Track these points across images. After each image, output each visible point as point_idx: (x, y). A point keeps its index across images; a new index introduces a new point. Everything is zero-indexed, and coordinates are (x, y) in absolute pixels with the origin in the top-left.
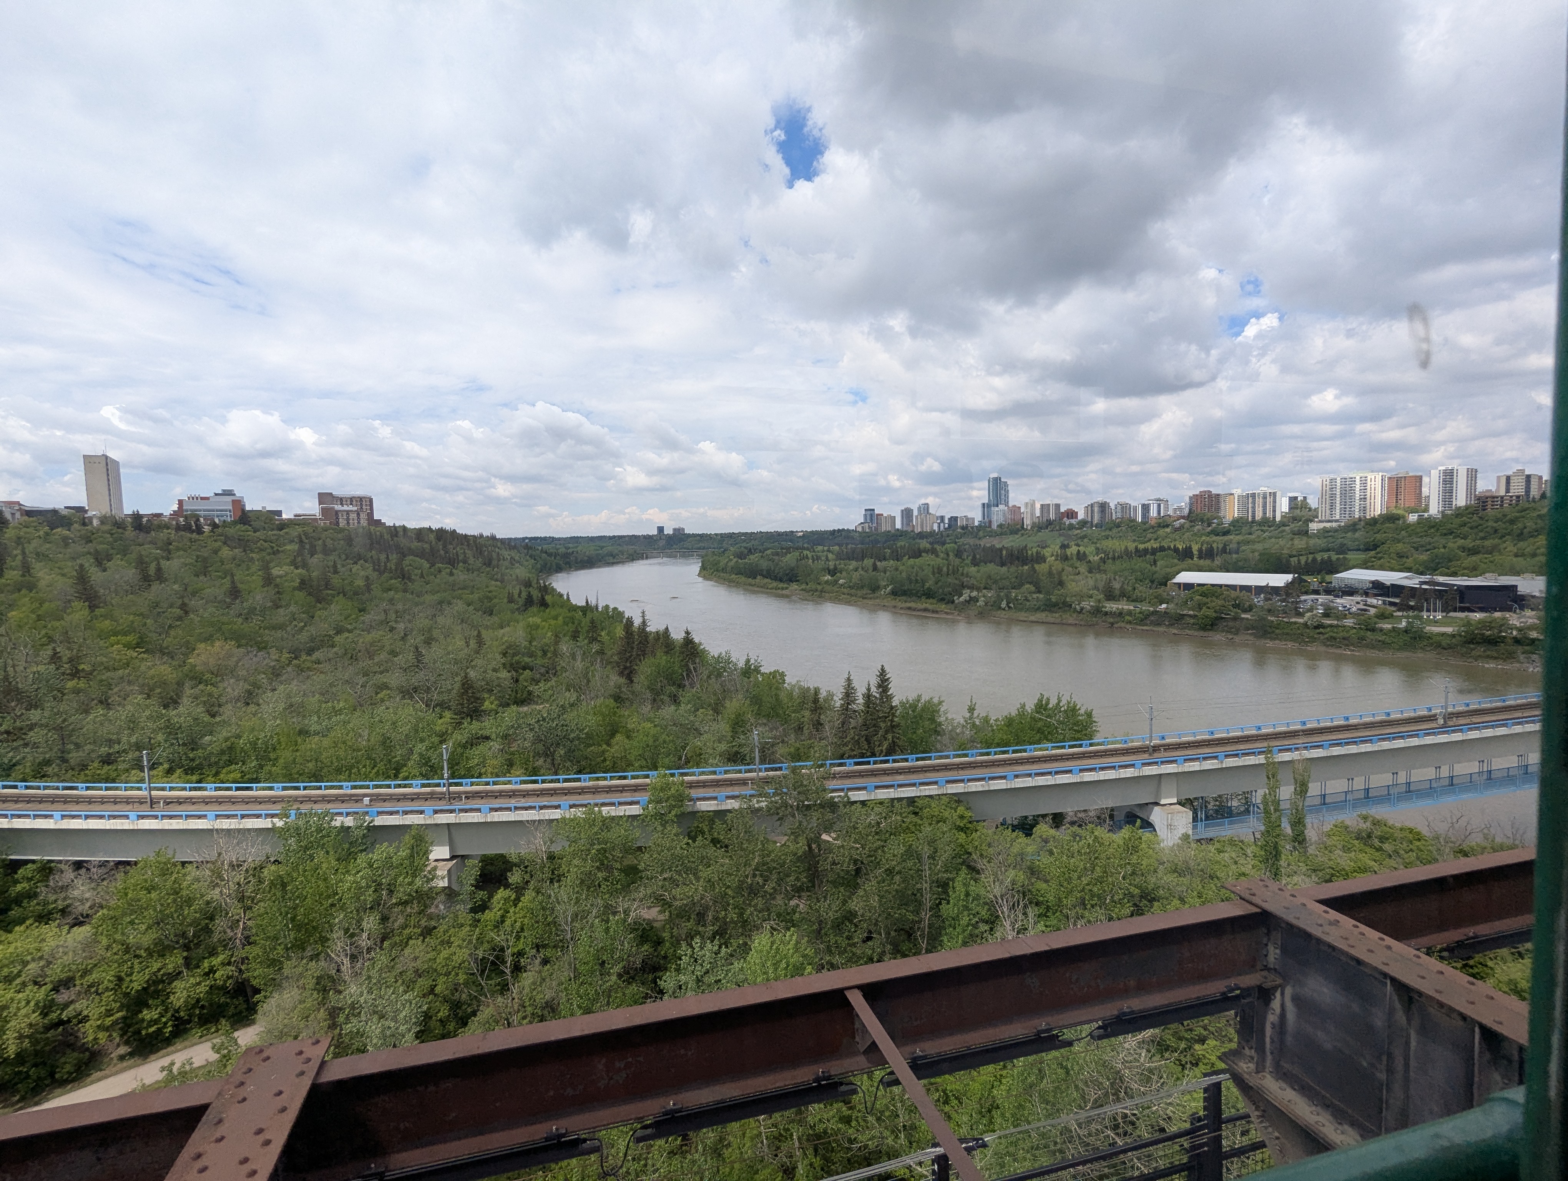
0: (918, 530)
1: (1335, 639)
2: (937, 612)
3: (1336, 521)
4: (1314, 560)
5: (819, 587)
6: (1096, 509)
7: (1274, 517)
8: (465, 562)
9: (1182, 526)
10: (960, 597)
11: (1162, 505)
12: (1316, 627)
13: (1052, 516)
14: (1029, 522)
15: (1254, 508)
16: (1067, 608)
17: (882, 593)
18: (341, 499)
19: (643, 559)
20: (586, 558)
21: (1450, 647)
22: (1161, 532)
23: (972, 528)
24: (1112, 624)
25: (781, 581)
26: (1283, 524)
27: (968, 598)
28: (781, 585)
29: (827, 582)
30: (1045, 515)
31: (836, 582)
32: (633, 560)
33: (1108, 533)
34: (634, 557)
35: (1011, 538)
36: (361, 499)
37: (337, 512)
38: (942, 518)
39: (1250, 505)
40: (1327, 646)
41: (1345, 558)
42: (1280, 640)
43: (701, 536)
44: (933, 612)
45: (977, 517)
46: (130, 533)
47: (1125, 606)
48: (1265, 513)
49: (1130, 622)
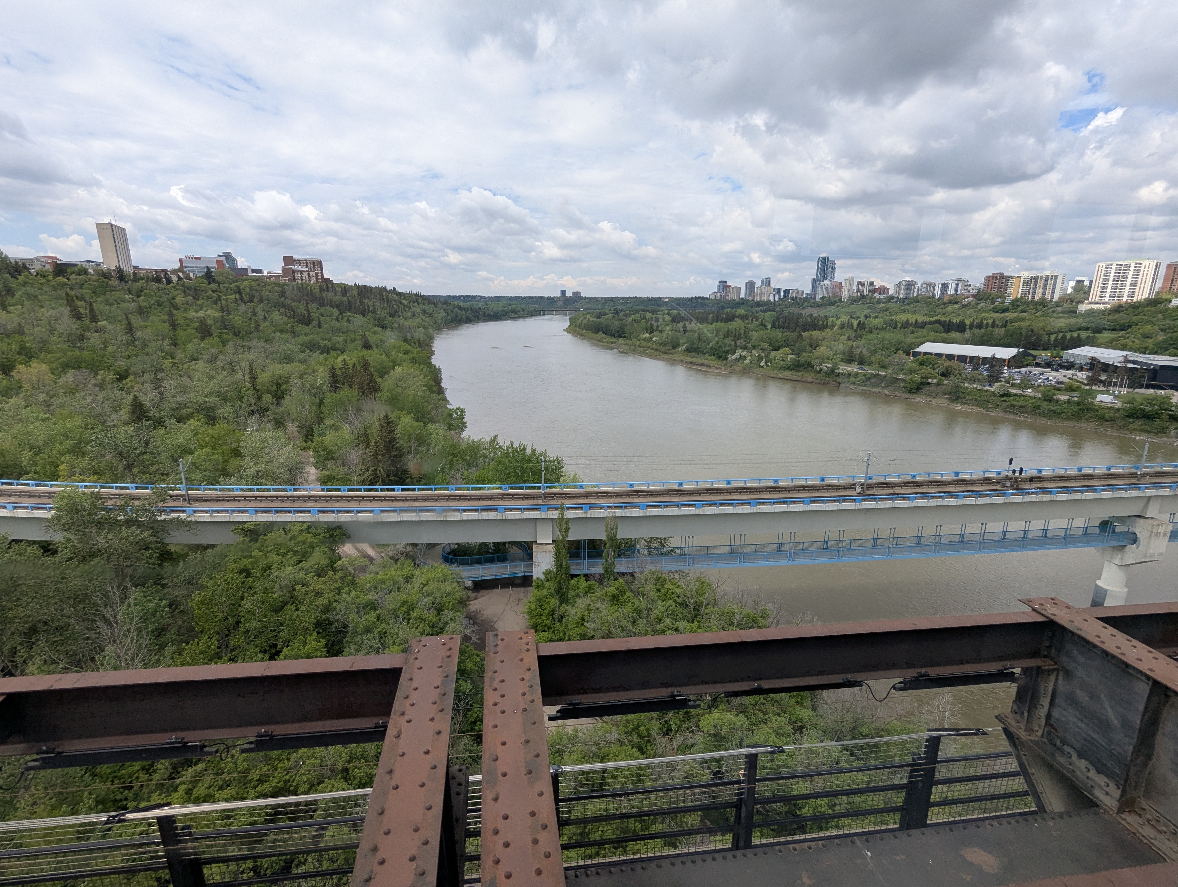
0: (757, 299)
1: (1014, 406)
2: (710, 367)
3: (1104, 303)
4: (1064, 337)
5: (638, 343)
6: (903, 286)
7: (1052, 298)
8: (374, 312)
9: (969, 303)
10: (733, 355)
11: (960, 285)
12: (1002, 396)
13: (866, 292)
14: (846, 296)
15: (1035, 289)
16: (810, 369)
17: (680, 350)
18: (299, 261)
19: (540, 315)
21: (1112, 419)
22: (950, 308)
23: (800, 299)
24: (840, 383)
25: (614, 336)
26: (1057, 304)
27: (738, 357)
28: (612, 340)
29: (644, 339)
30: (860, 290)
31: (651, 338)
32: (532, 316)
33: (907, 307)
34: (532, 314)
35: (829, 309)
36: (313, 262)
37: (293, 271)
38: (779, 290)
39: (1032, 287)
40: (1006, 412)
41: (1094, 337)
42: (968, 405)
44: (708, 367)
45: (807, 290)
46: (115, 282)
47: (853, 368)
48: (1044, 294)
49: (854, 383)
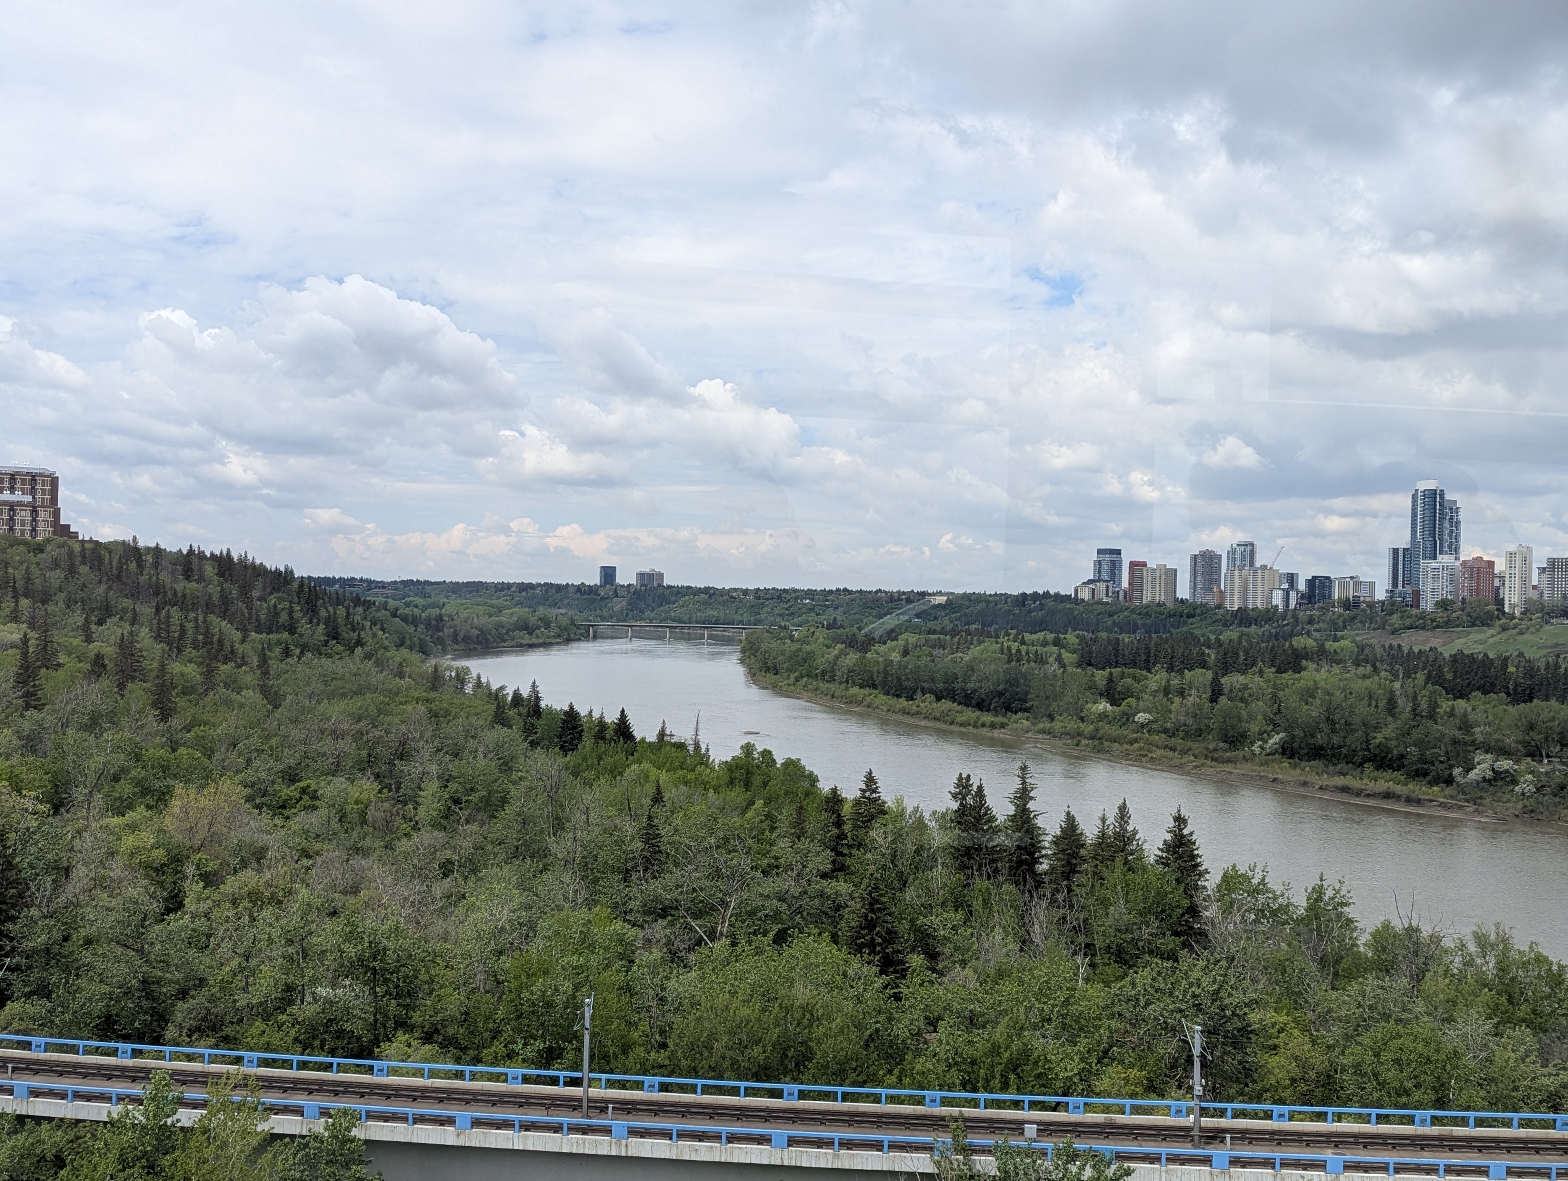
0: (1234, 603)
2: (1419, 802)
5: (1088, 728)
10: (1468, 771)
14: (1515, 599)
17: (1256, 748)
20: (475, 632)
23: (1370, 605)
27: (1489, 774)
28: (987, 718)
29: (1103, 716)
30: (1558, 583)
31: (1127, 718)
35: (1475, 634)
36: (38, 478)
38: (1291, 578)
43: (709, 592)
44: (1409, 800)
